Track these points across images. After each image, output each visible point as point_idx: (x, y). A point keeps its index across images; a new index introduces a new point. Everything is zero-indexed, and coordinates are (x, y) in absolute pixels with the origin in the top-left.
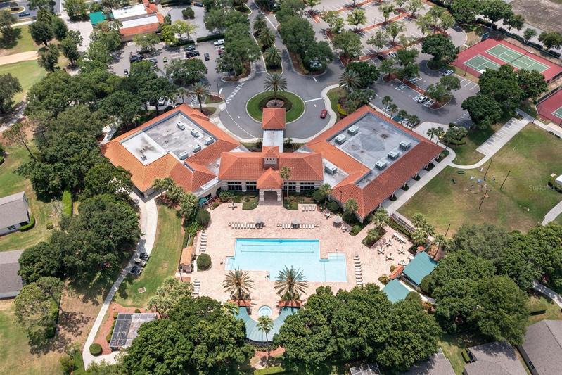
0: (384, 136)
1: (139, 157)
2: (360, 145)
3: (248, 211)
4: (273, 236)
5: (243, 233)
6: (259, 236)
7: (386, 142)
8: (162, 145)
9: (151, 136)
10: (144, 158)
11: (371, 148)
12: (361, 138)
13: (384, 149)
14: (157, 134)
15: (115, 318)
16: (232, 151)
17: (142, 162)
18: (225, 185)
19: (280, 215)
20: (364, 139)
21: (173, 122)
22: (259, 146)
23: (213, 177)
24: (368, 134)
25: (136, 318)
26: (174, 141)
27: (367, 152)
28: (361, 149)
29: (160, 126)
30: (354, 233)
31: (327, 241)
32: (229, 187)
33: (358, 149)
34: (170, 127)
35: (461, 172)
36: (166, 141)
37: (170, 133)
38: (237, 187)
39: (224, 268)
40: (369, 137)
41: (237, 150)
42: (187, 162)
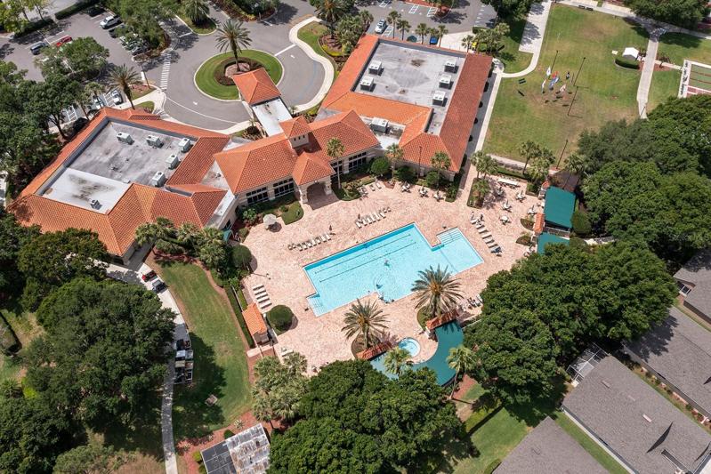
0: (417, 63)
1: (86, 206)
2: (395, 83)
3: (295, 225)
4: (352, 243)
5: (309, 256)
6: (333, 250)
7: (424, 70)
8: (111, 176)
9: (84, 168)
10: (97, 205)
11: (412, 83)
12: (391, 75)
13: (427, 78)
14: (92, 163)
15: (200, 462)
16: (225, 149)
17: (97, 211)
18: (244, 200)
19: (343, 212)
20: (395, 74)
21: (106, 137)
22: (254, 132)
23: (222, 194)
24: (396, 67)
25: (234, 444)
26: (127, 165)
27: (409, 89)
28: (400, 89)
29: (88, 151)
30: (452, 197)
31: (425, 221)
32: (250, 200)
33: (395, 90)
34: (106, 145)
35: (522, 81)
36: (115, 168)
37: (112, 155)
38: (260, 196)
39: (313, 314)
40: (399, 70)
41: (232, 146)
42: (172, 187)
